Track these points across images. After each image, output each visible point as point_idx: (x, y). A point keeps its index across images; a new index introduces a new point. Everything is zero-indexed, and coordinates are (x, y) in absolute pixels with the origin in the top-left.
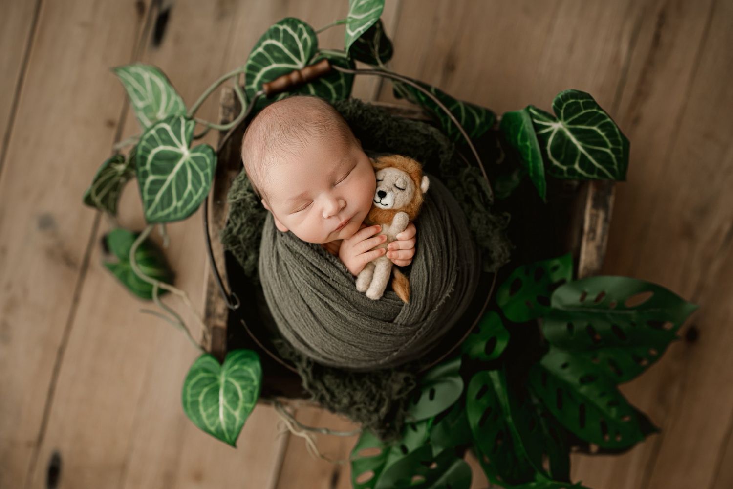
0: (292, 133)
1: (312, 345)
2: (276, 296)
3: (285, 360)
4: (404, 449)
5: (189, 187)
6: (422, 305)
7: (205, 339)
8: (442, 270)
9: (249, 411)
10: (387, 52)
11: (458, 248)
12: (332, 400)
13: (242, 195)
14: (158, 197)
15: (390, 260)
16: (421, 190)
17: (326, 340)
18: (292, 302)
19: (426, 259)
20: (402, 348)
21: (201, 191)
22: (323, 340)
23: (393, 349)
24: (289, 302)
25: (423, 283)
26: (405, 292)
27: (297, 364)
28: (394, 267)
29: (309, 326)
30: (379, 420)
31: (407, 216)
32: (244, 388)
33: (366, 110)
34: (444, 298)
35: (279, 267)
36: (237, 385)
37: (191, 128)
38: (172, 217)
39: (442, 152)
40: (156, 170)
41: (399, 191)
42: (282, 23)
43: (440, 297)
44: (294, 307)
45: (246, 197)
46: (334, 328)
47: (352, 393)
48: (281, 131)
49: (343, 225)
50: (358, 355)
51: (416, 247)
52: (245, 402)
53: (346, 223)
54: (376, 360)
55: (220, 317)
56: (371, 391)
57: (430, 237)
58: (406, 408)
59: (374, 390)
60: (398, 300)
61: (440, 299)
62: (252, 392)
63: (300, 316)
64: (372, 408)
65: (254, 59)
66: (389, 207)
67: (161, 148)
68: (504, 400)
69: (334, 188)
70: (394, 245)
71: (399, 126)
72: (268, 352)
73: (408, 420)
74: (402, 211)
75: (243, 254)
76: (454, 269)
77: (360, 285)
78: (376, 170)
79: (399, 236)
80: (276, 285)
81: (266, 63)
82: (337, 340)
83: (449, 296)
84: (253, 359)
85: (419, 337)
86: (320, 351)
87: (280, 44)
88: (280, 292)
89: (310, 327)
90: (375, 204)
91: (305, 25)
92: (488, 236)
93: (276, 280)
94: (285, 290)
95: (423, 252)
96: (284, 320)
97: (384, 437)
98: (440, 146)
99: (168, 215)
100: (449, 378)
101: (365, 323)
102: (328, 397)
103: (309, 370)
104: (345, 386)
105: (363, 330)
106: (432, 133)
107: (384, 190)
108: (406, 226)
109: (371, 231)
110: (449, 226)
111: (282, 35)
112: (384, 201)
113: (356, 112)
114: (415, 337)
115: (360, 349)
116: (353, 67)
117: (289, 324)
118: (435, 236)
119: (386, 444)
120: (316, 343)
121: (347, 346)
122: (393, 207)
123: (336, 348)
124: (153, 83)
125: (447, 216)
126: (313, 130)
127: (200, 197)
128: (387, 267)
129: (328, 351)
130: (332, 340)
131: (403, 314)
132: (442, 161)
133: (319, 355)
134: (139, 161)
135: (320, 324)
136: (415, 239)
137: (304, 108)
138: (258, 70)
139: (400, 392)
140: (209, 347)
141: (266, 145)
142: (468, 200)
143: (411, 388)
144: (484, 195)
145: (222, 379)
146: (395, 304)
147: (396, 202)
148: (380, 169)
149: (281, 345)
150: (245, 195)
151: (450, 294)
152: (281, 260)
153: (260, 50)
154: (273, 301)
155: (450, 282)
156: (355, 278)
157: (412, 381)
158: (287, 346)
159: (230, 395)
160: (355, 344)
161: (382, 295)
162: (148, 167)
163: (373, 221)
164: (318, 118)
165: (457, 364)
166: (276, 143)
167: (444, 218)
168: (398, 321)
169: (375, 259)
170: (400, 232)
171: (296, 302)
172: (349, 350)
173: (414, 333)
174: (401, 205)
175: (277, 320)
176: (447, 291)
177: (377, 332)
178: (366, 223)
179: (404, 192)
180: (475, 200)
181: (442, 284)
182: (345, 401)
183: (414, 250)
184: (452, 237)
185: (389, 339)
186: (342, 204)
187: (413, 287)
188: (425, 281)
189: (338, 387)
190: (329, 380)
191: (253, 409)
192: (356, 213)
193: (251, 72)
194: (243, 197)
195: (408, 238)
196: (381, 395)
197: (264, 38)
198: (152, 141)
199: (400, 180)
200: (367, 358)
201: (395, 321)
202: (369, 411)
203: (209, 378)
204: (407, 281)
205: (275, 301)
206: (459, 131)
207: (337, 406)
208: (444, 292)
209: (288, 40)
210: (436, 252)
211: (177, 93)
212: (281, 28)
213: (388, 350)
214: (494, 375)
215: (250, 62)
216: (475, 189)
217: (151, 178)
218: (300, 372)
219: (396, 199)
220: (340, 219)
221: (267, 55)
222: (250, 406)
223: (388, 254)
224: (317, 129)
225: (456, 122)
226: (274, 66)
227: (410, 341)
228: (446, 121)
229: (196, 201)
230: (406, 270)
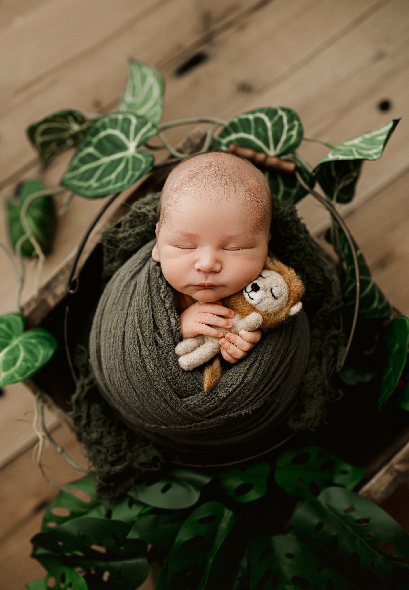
0: (223, 182)
1: (104, 367)
2: (108, 304)
3: (75, 366)
4: (109, 514)
5: (113, 176)
6: (216, 404)
7: (29, 304)
8: (254, 390)
9: (14, 381)
10: (346, 197)
11: (281, 383)
12: (85, 426)
13: (147, 210)
14: (84, 168)
15: (220, 346)
16: (289, 310)
17: (118, 370)
18: (116, 319)
19: (249, 370)
20: (172, 427)
21: (119, 185)
22: (116, 368)
23: (164, 422)
24: (114, 317)
25: (231, 387)
26: (211, 382)
27: (82, 377)
28: (218, 355)
29: (114, 348)
30: (108, 473)
31: (261, 320)
32: (25, 360)
33: (295, 221)
34: (238, 413)
35: (129, 284)
36: (22, 354)
37: (150, 134)
38: (82, 191)
39: (328, 302)
40: (100, 147)
41: (271, 296)
42: (283, 109)
43: (235, 410)
44: (114, 324)
45: (149, 213)
46: (132, 366)
47: (105, 434)
48: (216, 174)
49: (204, 286)
50: (133, 403)
51: (248, 353)
52: (16, 372)
53: (209, 286)
54: (144, 420)
55: (55, 296)
56: (121, 445)
57: (266, 354)
58: (137, 482)
59: (123, 446)
60: (200, 385)
61: (234, 412)
62: (28, 368)
63: (113, 334)
64: (110, 459)
65: (241, 120)
66: (253, 302)
67: (117, 133)
68: (219, 542)
69: (221, 251)
70: (233, 337)
71: (311, 255)
72: (67, 348)
73: (131, 494)
74: (261, 314)
75: (111, 255)
76: (265, 397)
77: (180, 348)
78: (265, 267)
79: (242, 332)
80: (114, 296)
81: (247, 130)
82: (126, 377)
83: (243, 414)
84: (51, 345)
85: (193, 429)
86: (106, 376)
87: (269, 124)
88: (114, 303)
89: (114, 350)
90: (244, 291)
91: (300, 125)
92: (312, 396)
93: (118, 292)
94: (119, 305)
95: (251, 362)
96: (98, 330)
97: (101, 490)
98: (331, 295)
99: (80, 188)
100: (190, 487)
101: (159, 381)
102: (83, 422)
103: (87, 388)
104: (104, 425)
105: (153, 386)
106: (333, 280)
107: (259, 286)
108: (255, 328)
109: (224, 311)
110: (288, 360)
111: (276, 118)
112: (253, 294)
113: (286, 217)
114: (189, 426)
115: (139, 399)
116: (312, 186)
117: (100, 336)
118: (270, 358)
119: (99, 498)
120: (108, 366)
121: (130, 389)
122: (256, 305)
123: (120, 383)
124: (151, 89)
125: (293, 351)
126: (242, 193)
127: (114, 189)
128: (214, 350)
129: (112, 381)
130: (122, 374)
131: (196, 398)
132: (323, 308)
133: (103, 379)
134: (92, 131)
135: (124, 353)
136: (253, 346)
137: (248, 172)
138: (236, 131)
139: (142, 464)
140: (27, 312)
141: (195, 176)
142: (319, 356)
143: (154, 469)
144: (335, 362)
145: (15, 342)
146: (195, 386)
147: (262, 303)
148: (270, 269)
149: (82, 352)
150: (150, 211)
151: (245, 414)
152: (135, 279)
153: (251, 117)
154: (102, 308)
155: (252, 404)
156: (181, 339)
157: (159, 464)
158: (86, 357)
159: (11, 357)
160: (138, 392)
161: (191, 369)
162: (95, 140)
163: (231, 305)
164: (253, 187)
165: (207, 480)
166: (204, 180)
167: (289, 351)
168: (186, 401)
169: (209, 336)
170: (246, 330)
171: (119, 321)
172: (130, 393)
173: (192, 421)
174: (263, 309)
175: (94, 326)
176: (245, 410)
177: (162, 397)
178: (224, 302)
179: (274, 300)
180: (325, 360)
181: (245, 400)
182: (94, 436)
183: (246, 354)
184: (283, 371)
185: (168, 409)
186: (217, 267)
187: (221, 383)
188: (234, 387)
189: (98, 420)
190: (95, 409)
191: (17, 382)
192: (223, 286)
193: (230, 129)
194: (146, 212)
195: (248, 340)
196: (126, 454)
197: (261, 111)
198: (114, 123)
199: (279, 288)
200: (138, 412)
201: (184, 400)
202: (106, 459)
203: (6, 333)
204: (220, 374)
205: (104, 309)
206: (354, 298)
207: (85, 434)
208: (242, 408)
209: (278, 126)
210: (261, 370)
211: (163, 107)
212: (280, 113)
213: (160, 419)
214: (228, 514)
215: (236, 120)
216: (331, 352)
217: (91, 150)
218: (78, 385)
219: (264, 301)
220: (206, 278)
221: (253, 125)
222: (18, 377)
223: (222, 340)
224: (245, 194)
225: (358, 289)
226: (252, 137)
227: (183, 427)
228: (351, 282)
229: (109, 191)
230: (226, 366)
